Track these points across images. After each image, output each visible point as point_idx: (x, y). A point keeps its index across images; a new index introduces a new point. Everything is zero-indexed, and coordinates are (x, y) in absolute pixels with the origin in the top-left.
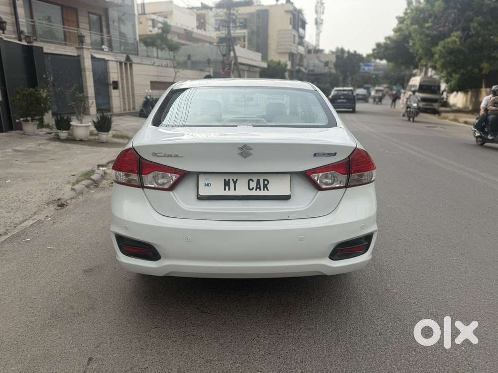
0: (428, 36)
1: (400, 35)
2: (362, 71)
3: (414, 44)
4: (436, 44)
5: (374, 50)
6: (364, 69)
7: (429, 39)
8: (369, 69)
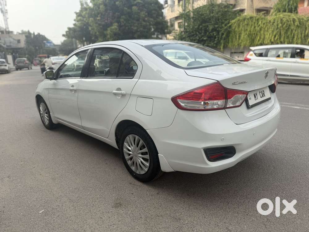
0: (100, 25)
1: (81, 23)
2: (46, 46)
3: (92, 29)
4: (107, 30)
5: (67, 32)
6: (47, 45)
7: (101, 26)
8: (50, 45)
